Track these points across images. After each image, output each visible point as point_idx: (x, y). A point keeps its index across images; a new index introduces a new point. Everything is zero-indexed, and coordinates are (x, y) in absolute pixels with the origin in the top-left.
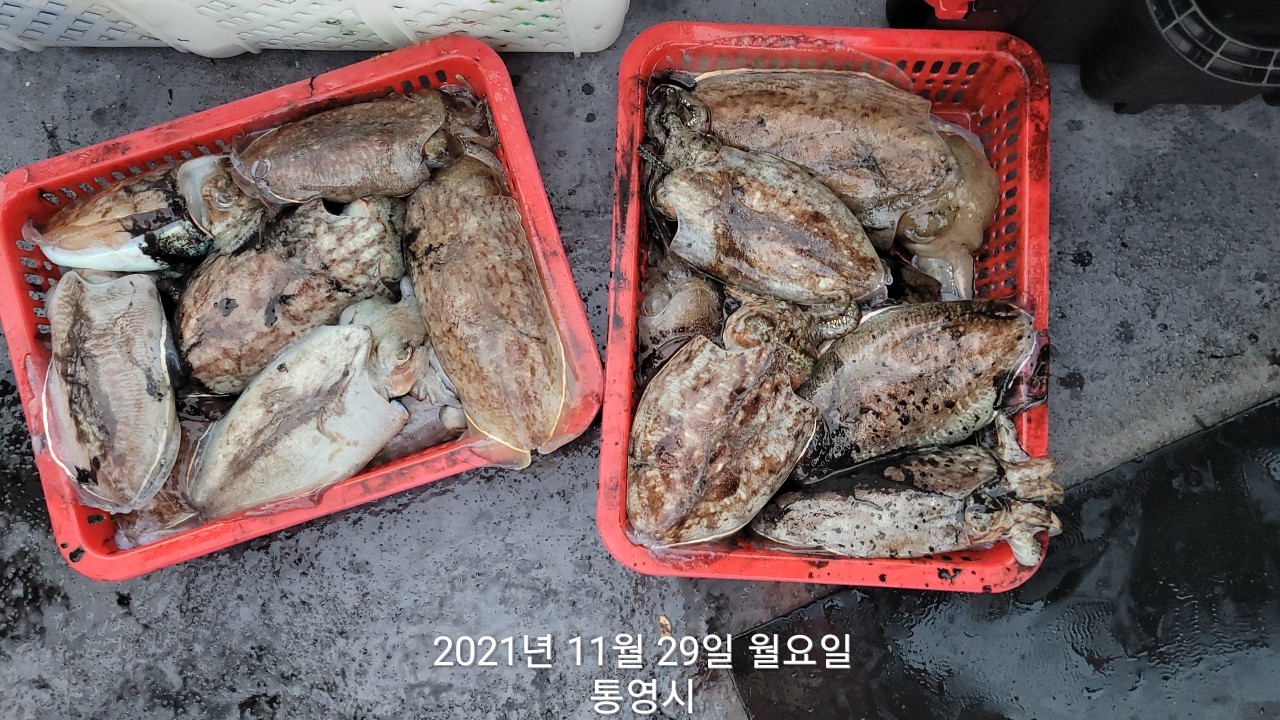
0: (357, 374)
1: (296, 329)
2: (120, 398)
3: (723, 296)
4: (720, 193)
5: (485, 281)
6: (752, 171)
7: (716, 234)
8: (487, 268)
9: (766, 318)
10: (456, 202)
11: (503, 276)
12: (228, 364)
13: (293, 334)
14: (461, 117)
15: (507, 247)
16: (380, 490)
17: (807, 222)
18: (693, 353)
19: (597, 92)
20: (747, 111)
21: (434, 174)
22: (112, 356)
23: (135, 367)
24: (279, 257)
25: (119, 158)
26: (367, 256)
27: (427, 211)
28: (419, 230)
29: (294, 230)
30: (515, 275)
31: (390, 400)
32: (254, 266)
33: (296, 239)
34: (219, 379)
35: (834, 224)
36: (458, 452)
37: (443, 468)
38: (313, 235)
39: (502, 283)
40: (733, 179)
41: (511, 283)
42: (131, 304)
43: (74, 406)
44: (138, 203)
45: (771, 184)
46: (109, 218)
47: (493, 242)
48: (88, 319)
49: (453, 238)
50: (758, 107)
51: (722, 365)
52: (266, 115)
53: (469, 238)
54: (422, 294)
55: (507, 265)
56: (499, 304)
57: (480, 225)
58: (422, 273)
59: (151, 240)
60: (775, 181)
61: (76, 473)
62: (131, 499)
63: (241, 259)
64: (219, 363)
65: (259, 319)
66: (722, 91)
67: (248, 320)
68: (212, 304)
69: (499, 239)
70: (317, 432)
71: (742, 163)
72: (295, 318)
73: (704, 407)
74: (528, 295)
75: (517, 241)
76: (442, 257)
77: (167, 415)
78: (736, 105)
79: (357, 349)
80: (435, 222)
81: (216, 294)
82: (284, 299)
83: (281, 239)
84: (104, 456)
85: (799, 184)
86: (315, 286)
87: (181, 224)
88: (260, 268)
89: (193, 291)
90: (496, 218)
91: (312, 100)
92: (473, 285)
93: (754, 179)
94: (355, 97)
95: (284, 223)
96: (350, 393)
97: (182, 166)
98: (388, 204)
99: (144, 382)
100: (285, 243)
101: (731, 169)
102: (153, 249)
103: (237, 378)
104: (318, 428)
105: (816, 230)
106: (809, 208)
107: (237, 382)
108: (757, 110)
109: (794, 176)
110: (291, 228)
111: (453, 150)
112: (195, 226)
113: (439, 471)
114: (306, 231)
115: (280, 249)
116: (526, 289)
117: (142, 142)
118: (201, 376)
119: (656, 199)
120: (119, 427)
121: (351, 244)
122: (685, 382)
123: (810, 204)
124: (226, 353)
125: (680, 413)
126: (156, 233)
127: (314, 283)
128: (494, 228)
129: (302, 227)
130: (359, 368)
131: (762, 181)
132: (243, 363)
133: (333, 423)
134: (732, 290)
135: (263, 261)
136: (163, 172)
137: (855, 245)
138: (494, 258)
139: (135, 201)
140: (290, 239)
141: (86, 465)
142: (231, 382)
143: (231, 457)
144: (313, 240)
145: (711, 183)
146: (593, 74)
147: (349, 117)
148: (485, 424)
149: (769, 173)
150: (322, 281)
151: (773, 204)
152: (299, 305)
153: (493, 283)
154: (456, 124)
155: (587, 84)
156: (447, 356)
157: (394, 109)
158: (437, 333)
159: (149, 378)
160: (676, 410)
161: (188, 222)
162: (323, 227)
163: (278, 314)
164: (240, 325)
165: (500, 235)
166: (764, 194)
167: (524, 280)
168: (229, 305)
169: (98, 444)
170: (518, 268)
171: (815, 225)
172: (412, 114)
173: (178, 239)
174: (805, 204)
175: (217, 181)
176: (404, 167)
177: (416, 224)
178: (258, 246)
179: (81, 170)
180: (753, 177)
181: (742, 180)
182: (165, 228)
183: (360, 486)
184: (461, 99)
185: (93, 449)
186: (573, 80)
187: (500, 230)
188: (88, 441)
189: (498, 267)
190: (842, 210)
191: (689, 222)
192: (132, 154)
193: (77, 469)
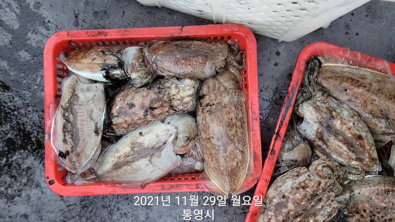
0: (169, 144)
1: (153, 119)
2: (83, 131)
3: (313, 152)
4: (325, 116)
5: (227, 123)
6: (338, 111)
7: (317, 131)
8: (229, 119)
9: (331, 168)
10: (222, 89)
11: (234, 123)
12: (125, 125)
13: (151, 121)
14: (233, 56)
15: (237, 111)
16: (168, 190)
17: (356, 139)
18: (300, 174)
19: (281, 55)
20: (341, 83)
21: (216, 75)
22: (83, 114)
23: (92, 121)
24: (155, 93)
25: (103, 37)
26: (186, 100)
27: (210, 89)
28: (206, 95)
29: (163, 84)
30: (239, 124)
31: (177, 155)
32: (145, 94)
33: (163, 87)
34: (120, 129)
35: (366, 141)
36: (200, 184)
37: (193, 189)
38: (169, 88)
39: (233, 126)
40: (331, 112)
41: (236, 127)
42: (95, 95)
43: (65, 129)
44: (106, 59)
45: (345, 118)
46: (94, 62)
47: (233, 108)
48: (78, 97)
49: (218, 103)
50: (345, 83)
51: (311, 182)
52: (161, 36)
53: (225, 105)
54: (201, 120)
55: (236, 119)
56: (231, 134)
57: (229, 100)
58: (203, 112)
59: (107, 73)
60: (347, 117)
61: (59, 152)
62: (77, 169)
63: (140, 89)
64: (122, 124)
65: (141, 113)
66: (333, 73)
67: (138, 112)
68: (126, 103)
69: (236, 108)
70: (149, 162)
71: (335, 106)
72: (154, 116)
73: (299, 196)
74: (241, 133)
75: (241, 110)
76: (213, 109)
77: (99, 141)
78: (336, 80)
79: (171, 135)
80: (212, 95)
81: (129, 99)
82: (152, 109)
83: (158, 86)
84: (72, 152)
85: (356, 121)
86: (165, 106)
87: (120, 71)
88: (147, 95)
89: (121, 96)
90: (236, 99)
91: (180, 35)
92: (223, 124)
93: (339, 114)
94: (196, 38)
95: (160, 81)
96: (164, 151)
97: (126, 49)
98: (198, 82)
99: (94, 128)
100: (159, 88)
101: (331, 107)
102: (107, 77)
103: (126, 130)
104: (149, 161)
105: (358, 143)
106: (358, 133)
107: (125, 132)
108: (345, 85)
109: (355, 117)
110: (162, 83)
111: (226, 68)
112: (125, 73)
113: (191, 189)
114: (167, 85)
115: (156, 90)
116: (241, 130)
117: (113, 34)
118: (114, 127)
119: (298, 109)
120: (80, 142)
121: (182, 94)
122: (294, 184)
123: (358, 131)
124: (126, 122)
125: (289, 195)
126: (110, 71)
127: (165, 105)
128: (234, 103)
129: (166, 83)
130: (170, 143)
131: (342, 116)
132: (130, 126)
133: (155, 160)
134: (317, 151)
135: (149, 93)
136: (118, 49)
137: (371, 152)
138: (232, 115)
139: (105, 58)
140: (161, 87)
141: (64, 152)
142: (124, 131)
143: (115, 162)
144: (169, 90)
145: (322, 111)
146: (281, 49)
147: (193, 46)
148: (213, 177)
149: (345, 113)
150: (168, 105)
151: (344, 127)
152: (157, 112)
153: (230, 125)
154: (230, 58)
155: (278, 52)
156: (205, 147)
157: (210, 47)
158: (203, 137)
159: (96, 126)
160: (288, 194)
161: (123, 71)
162: (174, 86)
163: (148, 113)
164: (134, 113)
165: (236, 106)
166: (342, 122)
167: (241, 126)
168: (132, 106)
169: (71, 146)
170: (240, 121)
171: (359, 141)
172: (216, 51)
173: (118, 75)
174: (356, 130)
175: (139, 59)
176: (208, 70)
177: (205, 93)
178: (148, 88)
179: (88, 38)
180: (339, 113)
181: (334, 113)
182: (114, 71)
183: (161, 187)
184: (234, 48)
185: (68, 147)
186: (273, 48)
187: (236, 104)
188: (67, 144)
189: (233, 119)
190: (369, 135)
191: (308, 123)
192: (108, 37)
193: (60, 151)
